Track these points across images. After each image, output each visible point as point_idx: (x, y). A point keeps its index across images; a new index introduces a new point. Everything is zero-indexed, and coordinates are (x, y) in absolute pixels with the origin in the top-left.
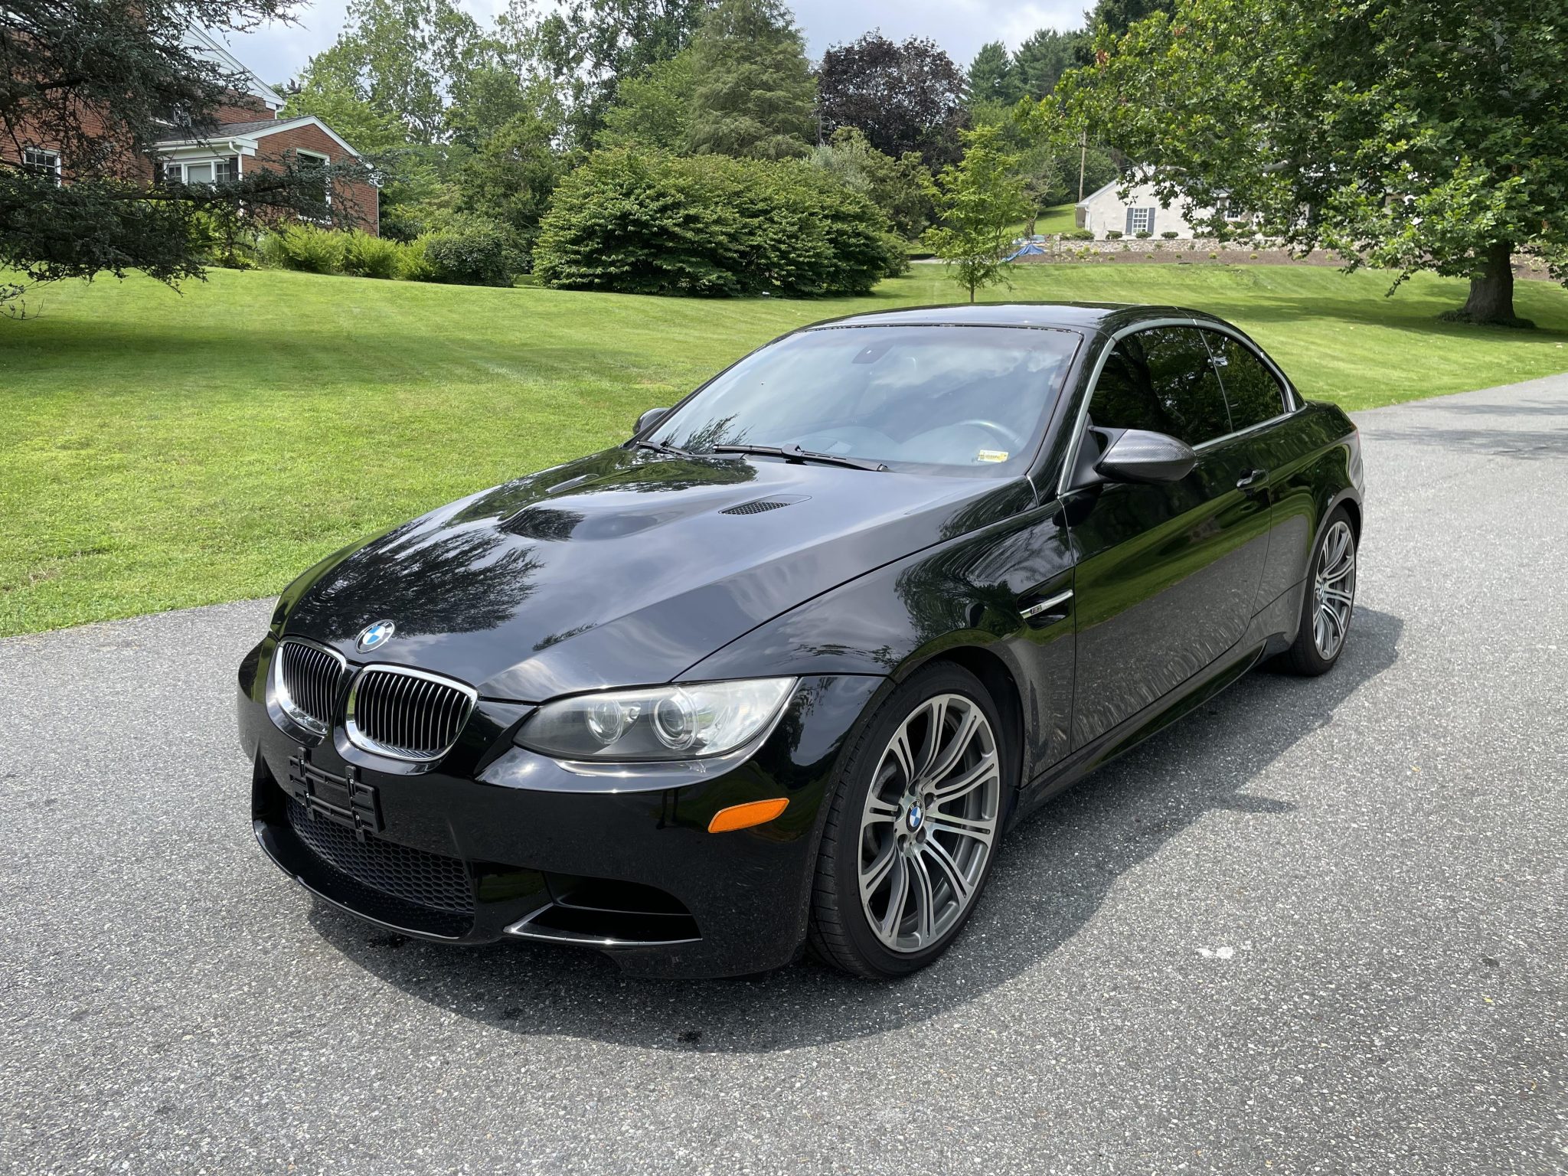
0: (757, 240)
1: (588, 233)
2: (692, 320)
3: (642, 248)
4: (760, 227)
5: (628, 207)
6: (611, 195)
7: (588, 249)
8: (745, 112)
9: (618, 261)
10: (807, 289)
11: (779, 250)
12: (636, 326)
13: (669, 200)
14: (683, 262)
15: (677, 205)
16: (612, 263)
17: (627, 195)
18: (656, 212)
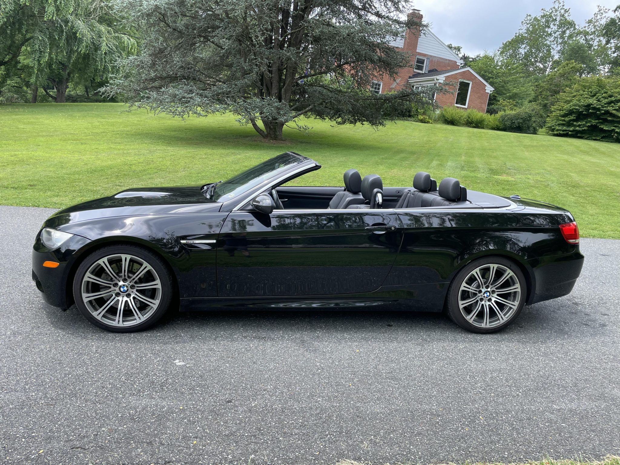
1: (571, 112)
3: (595, 120)
5: (591, 101)
6: (585, 96)
7: (569, 119)
9: (582, 125)
13: (613, 99)
14: (616, 126)
16: (579, 126)
17: (593, 96)
18: (605, 104)
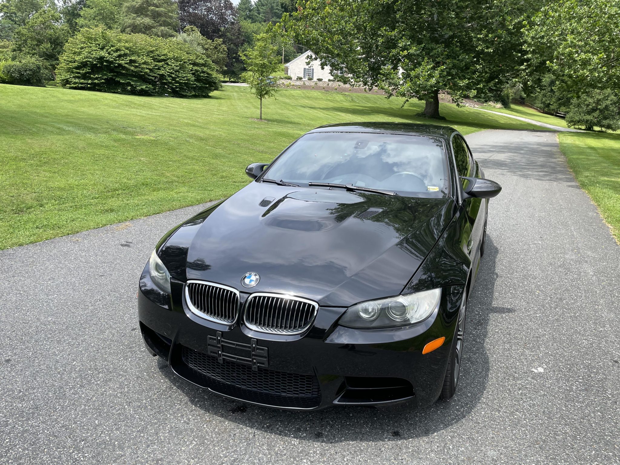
0: (161, 72)
1: (84, 65)
2: (139, 105)
3: (110, 73)
4: (162, 66)
5: (103, 54)
6: (94, 48)
7: (84, 72)
8: (147, 16)
9: (99, 78)
10: (184, 94)
11: (171, 77)
12: (114, 107)
13: (122, 52)
14: (130, 80)
15: (125, 55)
16: (96, 78)
17: (102, 49)
18: (116, 57)
